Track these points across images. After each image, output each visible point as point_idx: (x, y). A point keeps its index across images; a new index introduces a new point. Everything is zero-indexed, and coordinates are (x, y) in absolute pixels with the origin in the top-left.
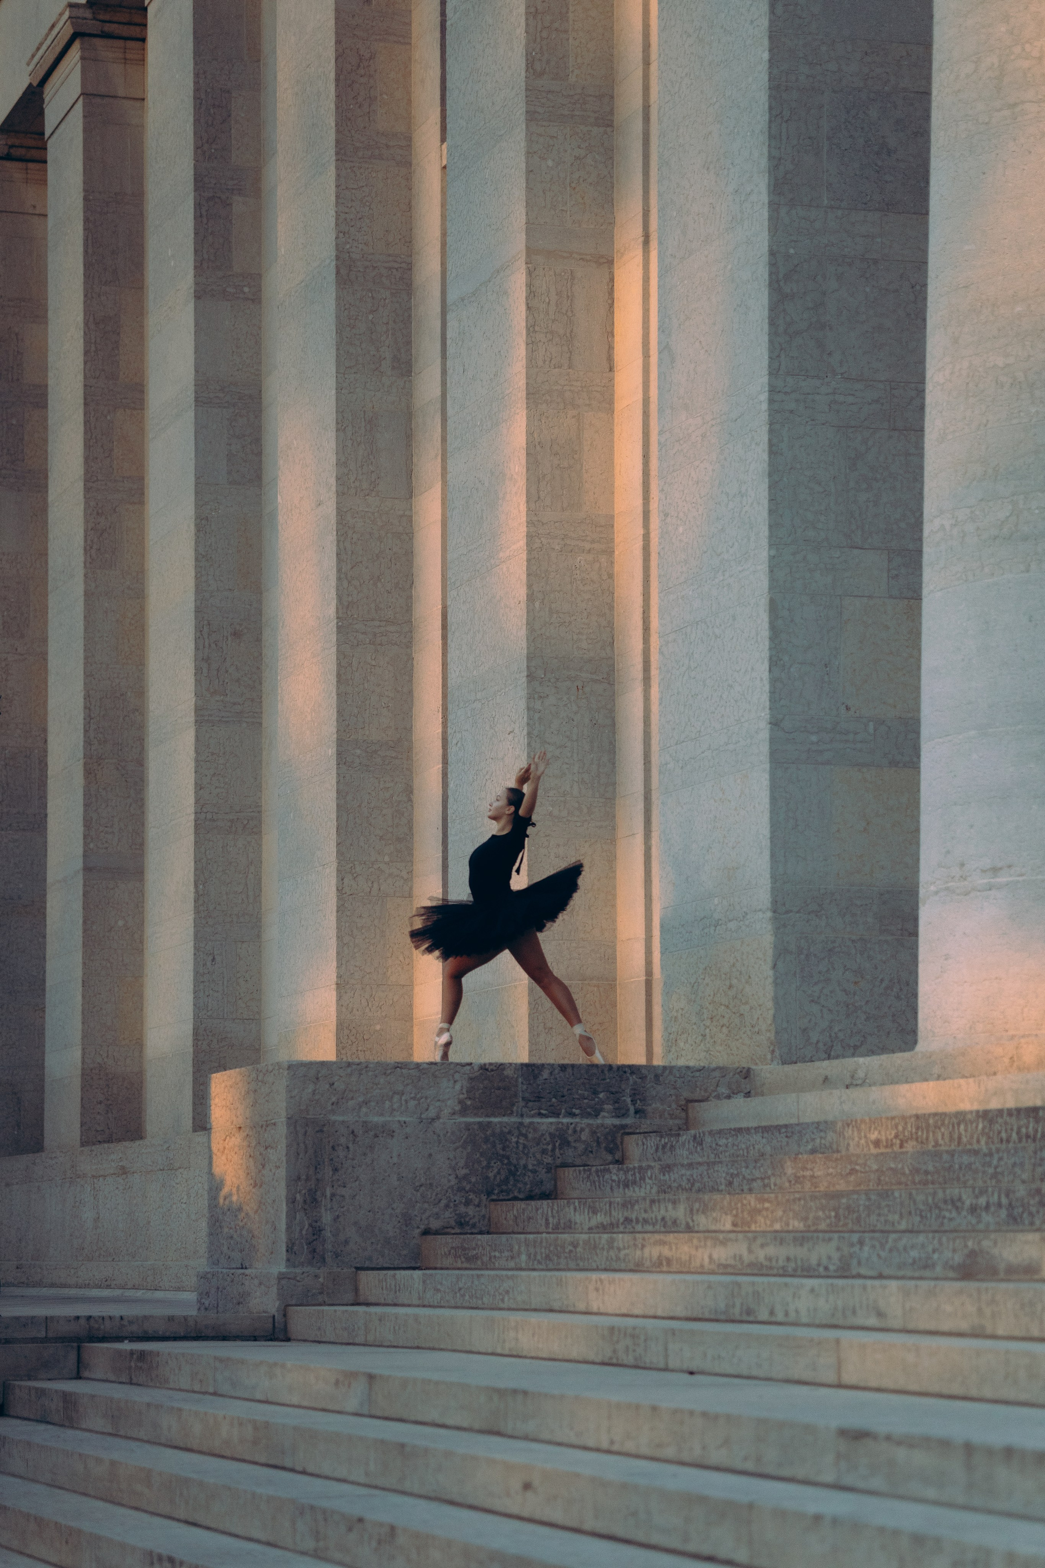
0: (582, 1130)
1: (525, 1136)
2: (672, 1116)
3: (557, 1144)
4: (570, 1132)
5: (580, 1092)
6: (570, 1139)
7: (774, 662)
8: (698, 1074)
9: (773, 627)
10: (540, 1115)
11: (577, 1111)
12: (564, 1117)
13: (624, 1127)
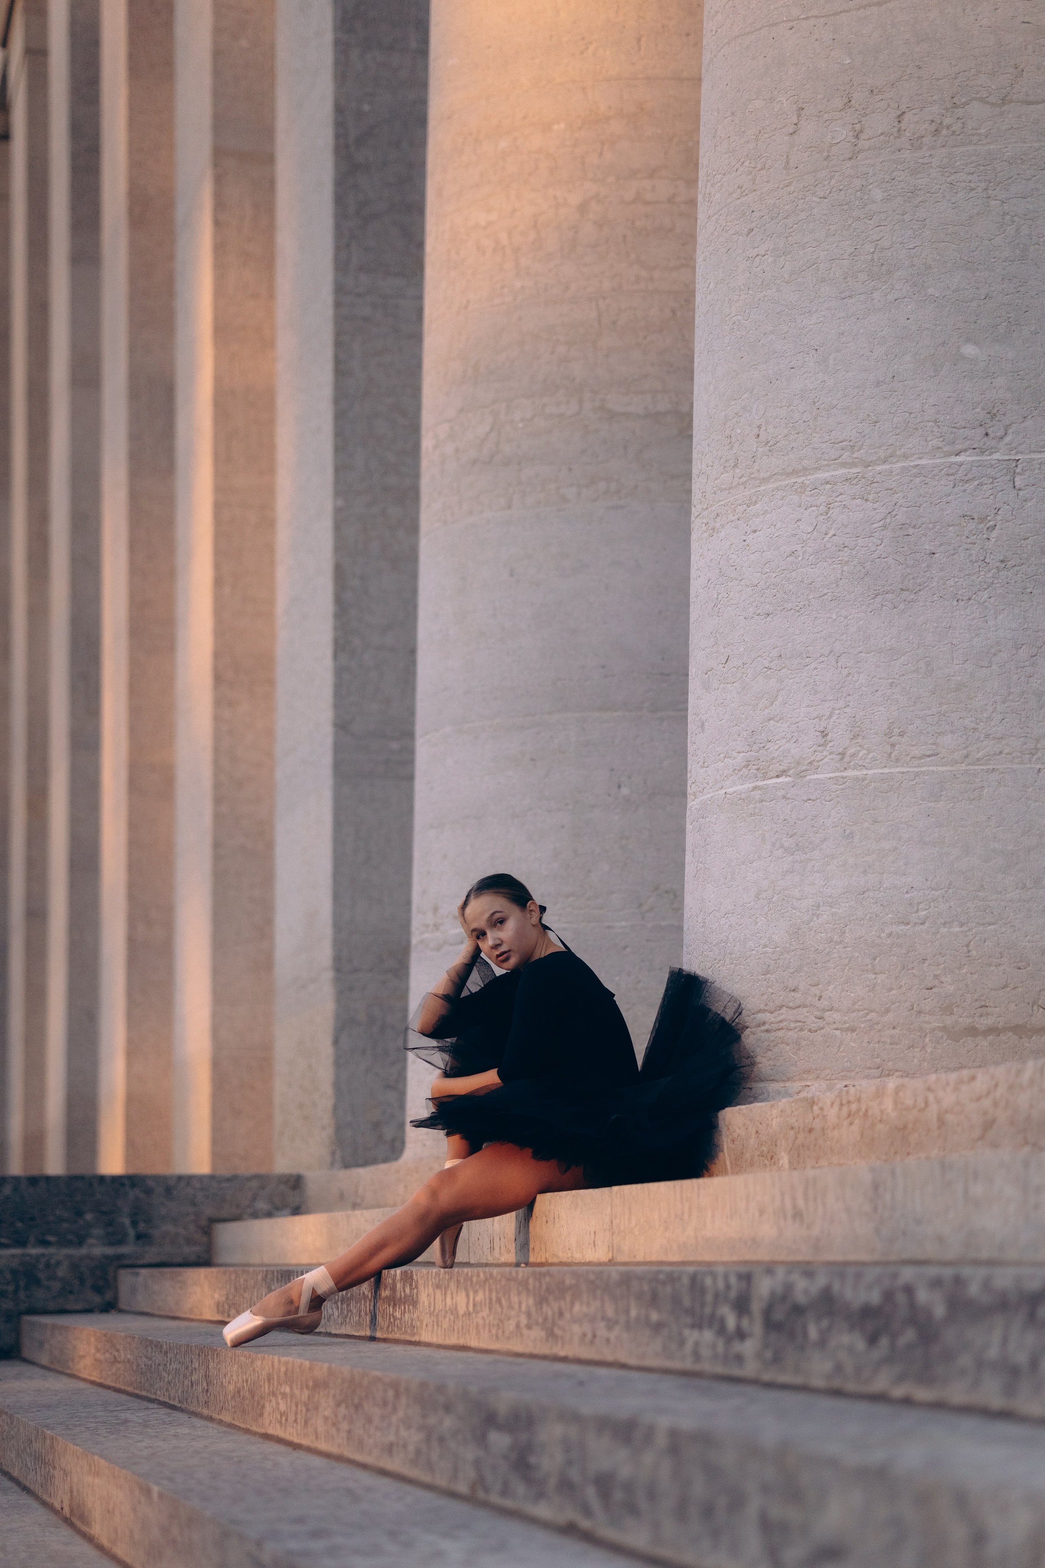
0: (58, 1263)
3: (22, 1284)
5: (58, 1212)
6: (41, 1276)
7: (340, 647)
8: (223, 1186)
9: (339, 601)
11: (52, 1238)
13: (119, 1257)
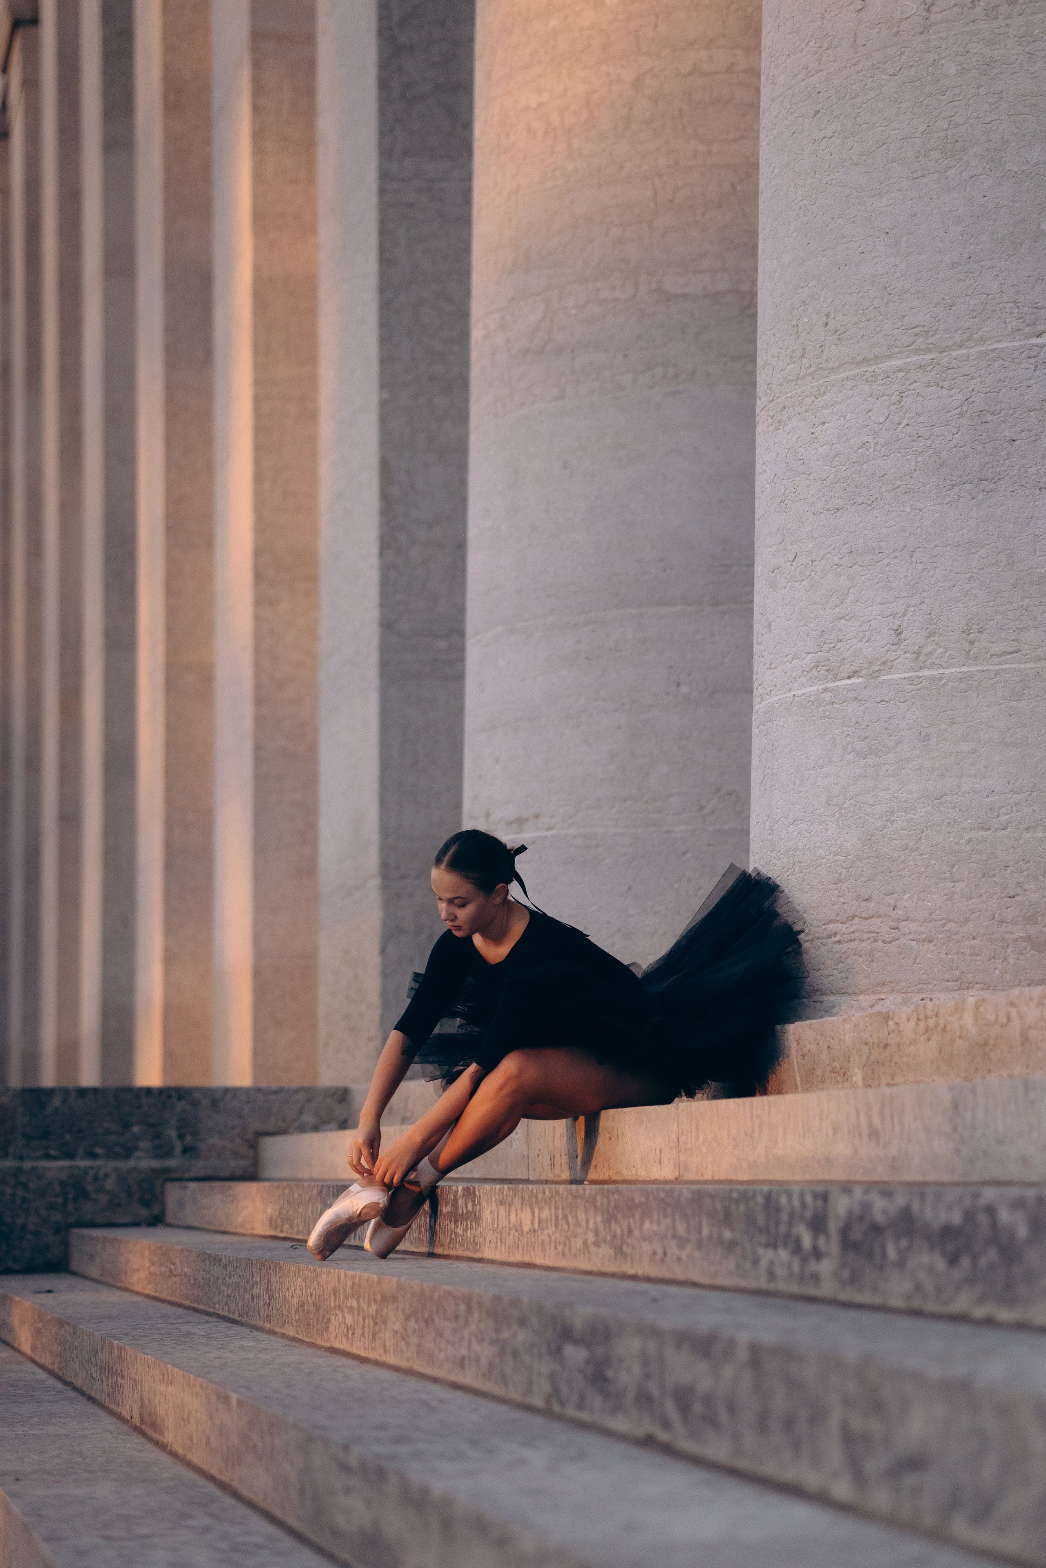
0: (107, 1176)
1: (25, 1186)
2: (236, 1155)
3: (71, 1196)
4: (89, 1178)
5: (106, 1125)
6: (90, 1188)
7: (386, 543)
8: (272, 1097)
9: (385, 496)
10: (47, 1157)
11: (100, 1151)
12: (81, 1158)
13: (166, 1170)
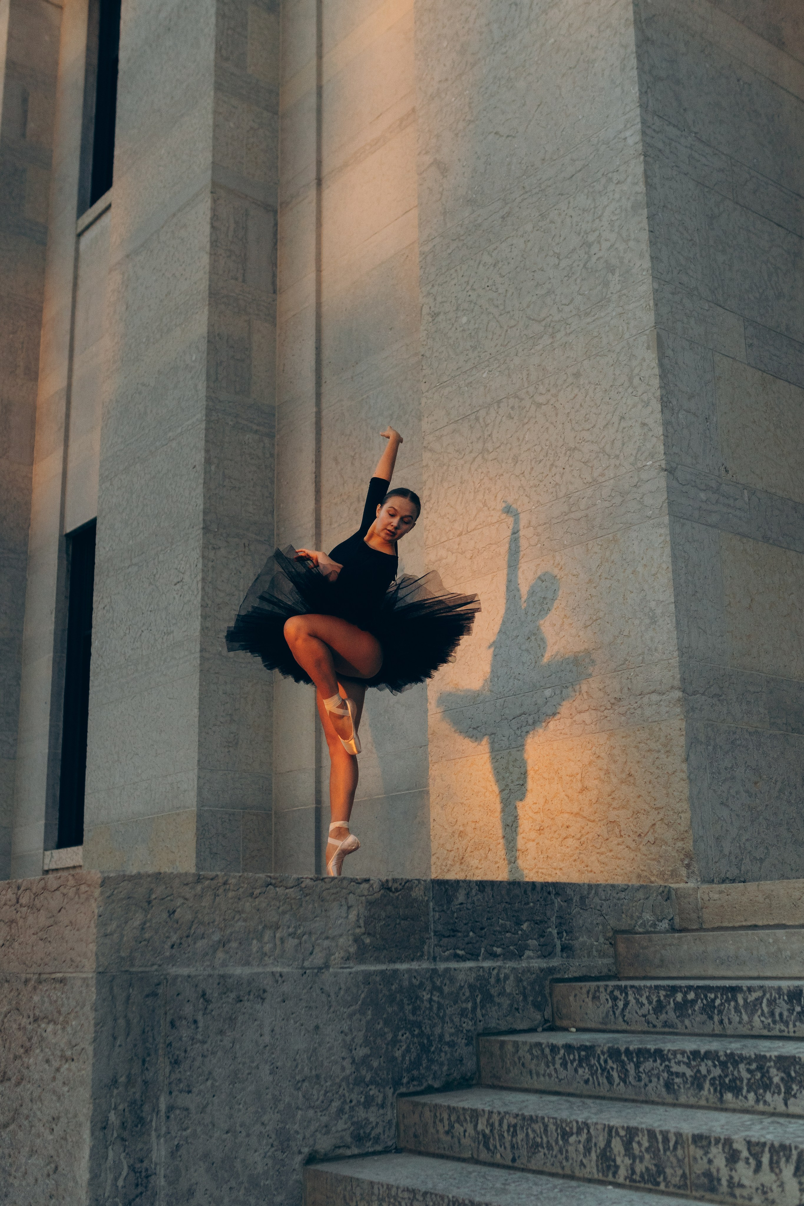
1: (440, 990)
2: (599, 953)
3: (478, 1000)
4: (492, 980)
5: (500, 922)
10: (457, 958)
11: (499, 950)
12: (484, 959)
13: (551, 970)
